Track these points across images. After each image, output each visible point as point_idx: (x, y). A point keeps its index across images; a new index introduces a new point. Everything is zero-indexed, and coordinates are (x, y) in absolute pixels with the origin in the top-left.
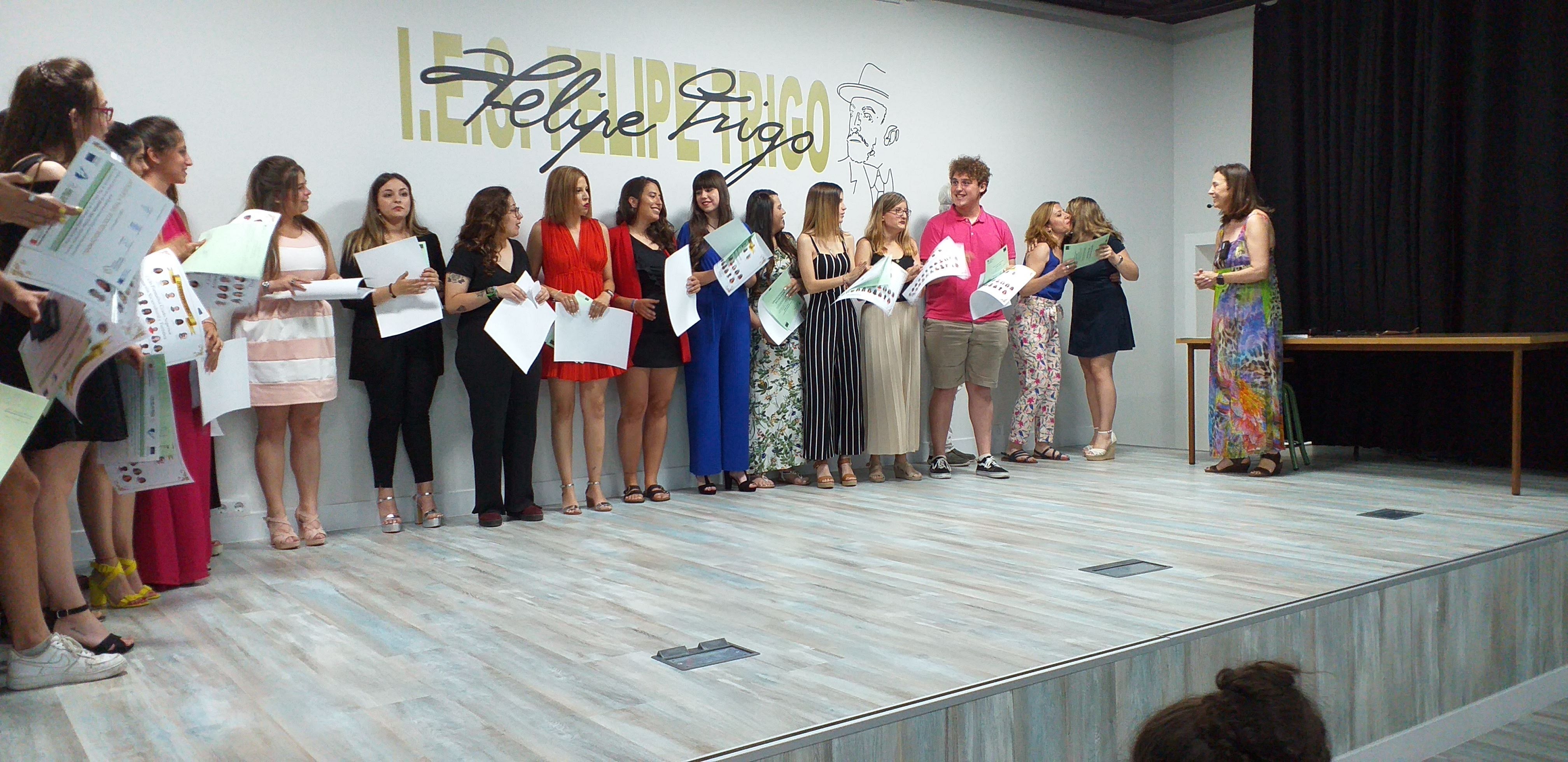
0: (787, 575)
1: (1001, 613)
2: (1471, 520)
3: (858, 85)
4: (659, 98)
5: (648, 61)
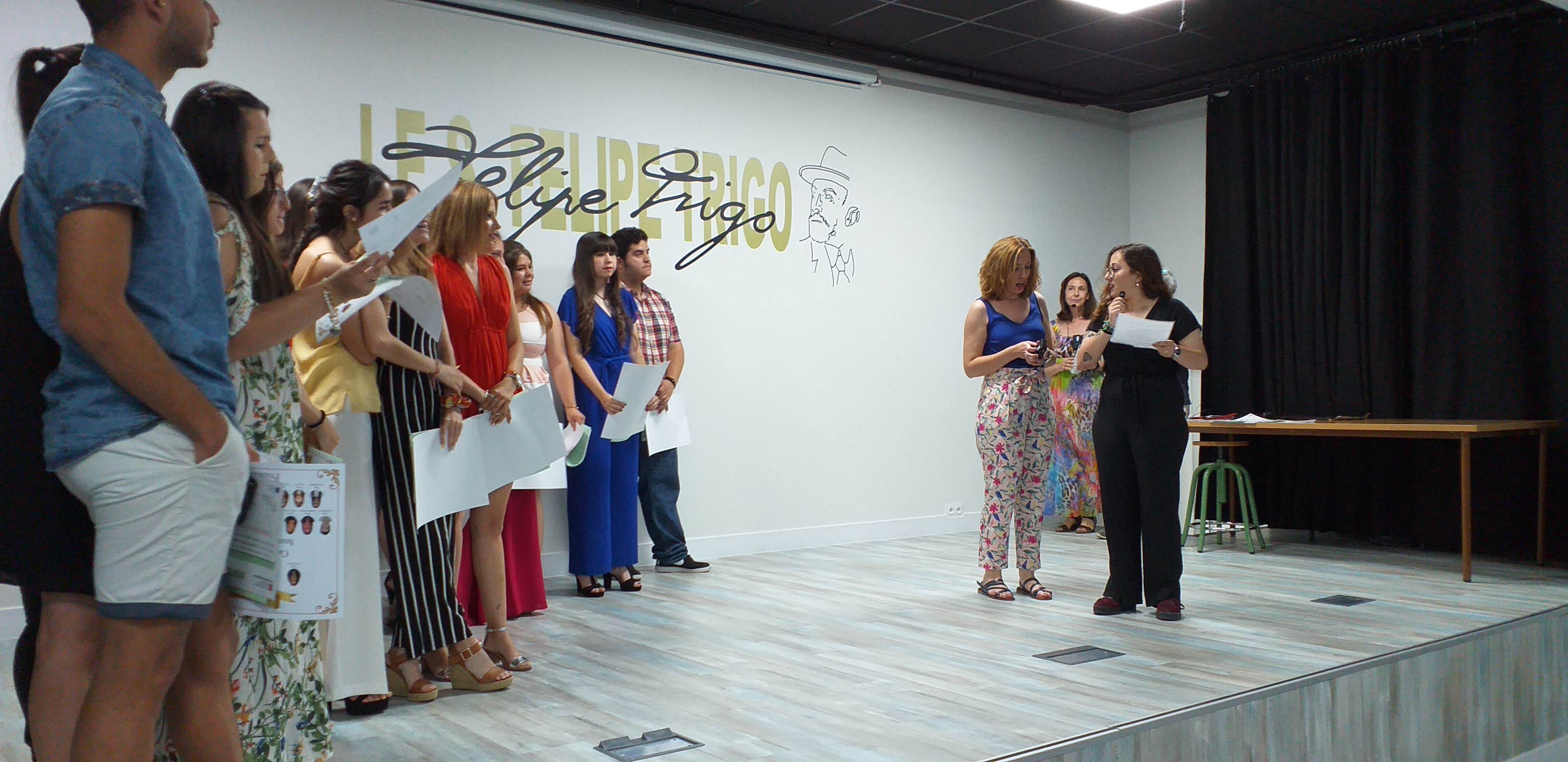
0: (739, 660)
1: (952, 702)
2: (1424, 607)
3: (821, 168)
4: (622, 177)
5: (611, 140)
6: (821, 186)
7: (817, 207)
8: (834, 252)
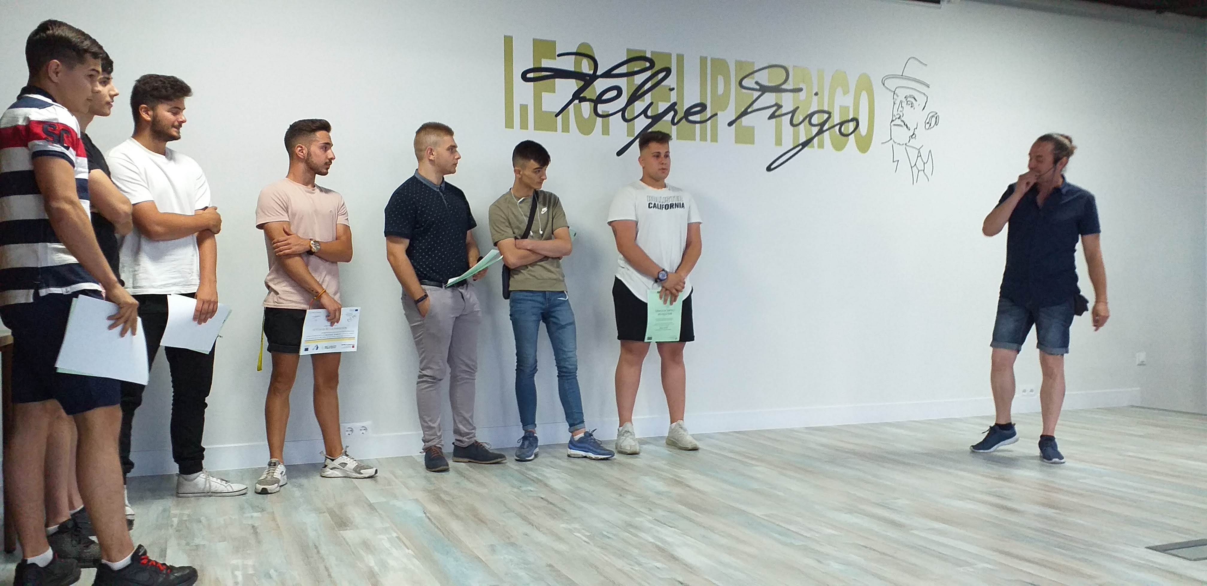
3: (902, 77)
5: (712, 60)
6: (902, 94)
7: (899, 112)
8: (913, 154)
